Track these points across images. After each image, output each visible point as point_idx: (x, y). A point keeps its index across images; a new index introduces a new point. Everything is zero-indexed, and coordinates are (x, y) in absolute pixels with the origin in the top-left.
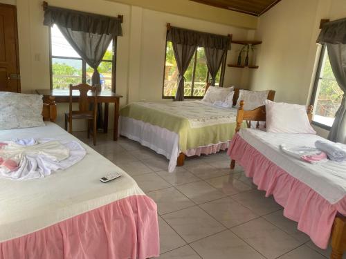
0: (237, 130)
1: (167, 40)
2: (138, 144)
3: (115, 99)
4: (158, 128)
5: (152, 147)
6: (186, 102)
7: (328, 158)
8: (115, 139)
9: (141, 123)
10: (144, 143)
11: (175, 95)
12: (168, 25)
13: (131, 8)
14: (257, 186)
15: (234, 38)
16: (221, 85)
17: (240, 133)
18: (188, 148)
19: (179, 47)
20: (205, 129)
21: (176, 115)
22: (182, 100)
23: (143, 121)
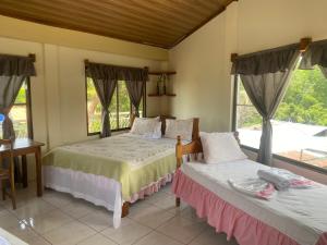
0: (178, 166)
1: (87, 75)
2: (69, 196)
3: (36, 149)
4: (93, 176)
5: (88, 198)
6: (115, 137)
7: (276, 188)
8: (39, 194)
9: (71, 172)
10: (77, 195)
11: (101, 130)
12: (86, 62)
13: (43, 46)
14: (215, 229)
15: (151, 70)
16: (145, 116)
17: (182, 168)
18: (131, 194)
19: (100, 82)
20: (145, 168)
21: (112, 158)
22: (109, 136)
23: (74, 169)
